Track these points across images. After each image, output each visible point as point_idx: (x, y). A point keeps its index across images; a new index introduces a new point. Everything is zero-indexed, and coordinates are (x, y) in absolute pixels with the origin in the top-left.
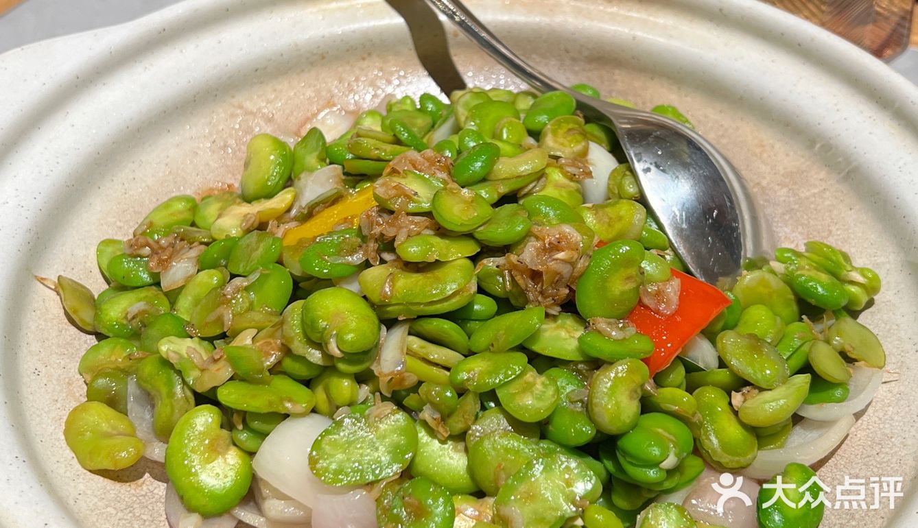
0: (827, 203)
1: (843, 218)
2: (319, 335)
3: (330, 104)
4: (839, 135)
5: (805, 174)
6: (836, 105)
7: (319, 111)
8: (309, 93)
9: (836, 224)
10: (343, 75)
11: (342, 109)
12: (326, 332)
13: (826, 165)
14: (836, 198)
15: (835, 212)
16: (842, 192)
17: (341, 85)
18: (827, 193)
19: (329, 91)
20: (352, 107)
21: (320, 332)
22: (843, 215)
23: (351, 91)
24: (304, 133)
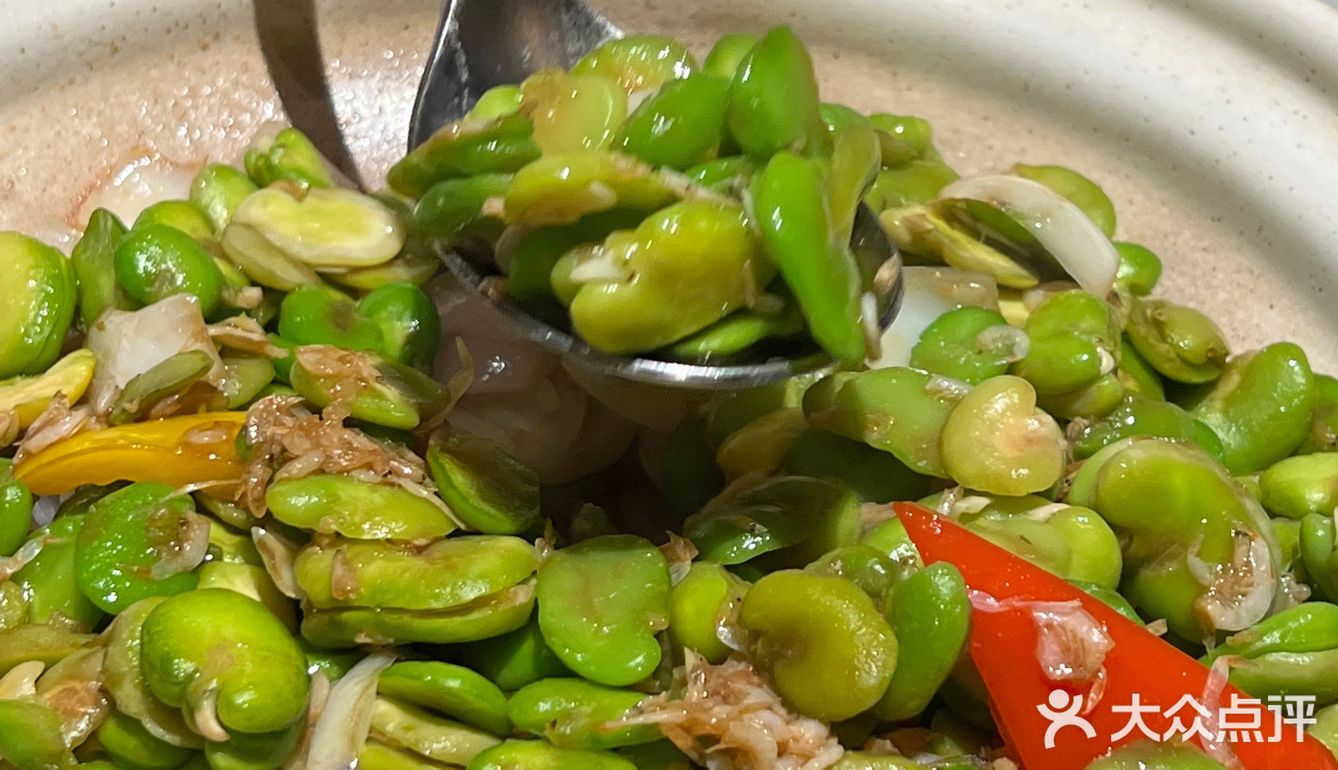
0: (1222, 296)
1: (1257, 325)
2: (176, 690)
3: (137, 151)
4: (1235, 154)
5: (1172, 239)
6: (1223, 91)
7: (115, 170)
8: (90, 128)
9: (1244, 339)
10: (162, 85)
11: (166, 160)
12: (193, 684)
13: (1213, 219)
14: (1239, 285)
15: (1240, 315)
16: (1252, 272)
17: (158, 107)
18: (1221, 276)
19: (134, 123)
20: (186, 156)
21: (179, 684)
22: (1255, 321)
23: (182, 117)
24: (84, 220)
